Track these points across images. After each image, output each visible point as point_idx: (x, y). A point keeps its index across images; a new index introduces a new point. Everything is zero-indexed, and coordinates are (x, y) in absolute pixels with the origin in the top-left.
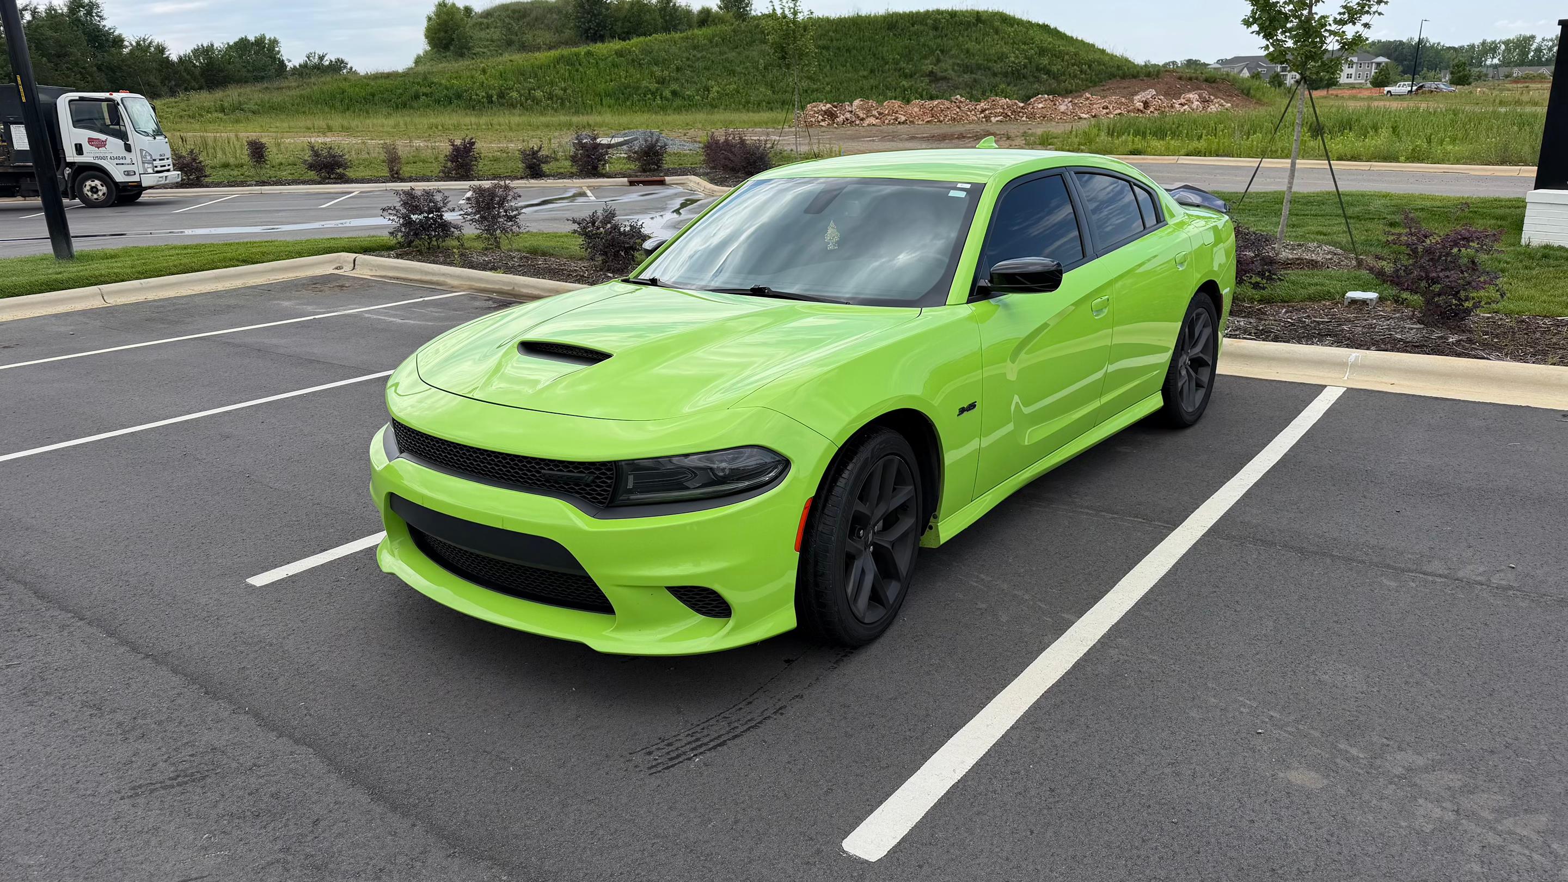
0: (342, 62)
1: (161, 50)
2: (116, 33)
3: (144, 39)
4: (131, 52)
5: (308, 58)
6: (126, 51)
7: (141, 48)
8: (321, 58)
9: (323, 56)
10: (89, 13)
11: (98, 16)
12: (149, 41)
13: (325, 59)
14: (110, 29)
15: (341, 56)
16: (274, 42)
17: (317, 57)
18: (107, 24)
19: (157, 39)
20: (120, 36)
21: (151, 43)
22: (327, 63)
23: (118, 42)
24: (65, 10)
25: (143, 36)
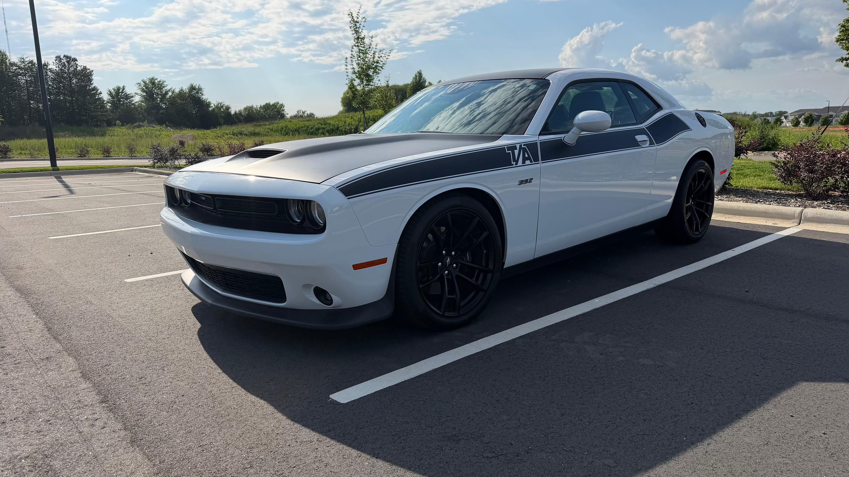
0: (313, 114)
1: (228, 108)
2: (208, 101)
3: (221, 103)
4: (214, 109)
5: (298, 112)
6: (210, 109)
7: (219, 107)
8: (304, 113)
9: (305, 112)
10: (197, 93)
11: (201, 94)
12: (223, 104)
13: (305, 113)
14: (205, 99)
15: (312, 112)
16: (282, 106)
17: (302, 112)
18: (204, 97)
19: (226, 103)
20: (209, 102)
21: (224, 105)
22: (306, 115)
23: (208, 105)
24: (187, 90)
25: (221, 102)
